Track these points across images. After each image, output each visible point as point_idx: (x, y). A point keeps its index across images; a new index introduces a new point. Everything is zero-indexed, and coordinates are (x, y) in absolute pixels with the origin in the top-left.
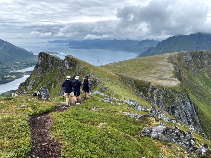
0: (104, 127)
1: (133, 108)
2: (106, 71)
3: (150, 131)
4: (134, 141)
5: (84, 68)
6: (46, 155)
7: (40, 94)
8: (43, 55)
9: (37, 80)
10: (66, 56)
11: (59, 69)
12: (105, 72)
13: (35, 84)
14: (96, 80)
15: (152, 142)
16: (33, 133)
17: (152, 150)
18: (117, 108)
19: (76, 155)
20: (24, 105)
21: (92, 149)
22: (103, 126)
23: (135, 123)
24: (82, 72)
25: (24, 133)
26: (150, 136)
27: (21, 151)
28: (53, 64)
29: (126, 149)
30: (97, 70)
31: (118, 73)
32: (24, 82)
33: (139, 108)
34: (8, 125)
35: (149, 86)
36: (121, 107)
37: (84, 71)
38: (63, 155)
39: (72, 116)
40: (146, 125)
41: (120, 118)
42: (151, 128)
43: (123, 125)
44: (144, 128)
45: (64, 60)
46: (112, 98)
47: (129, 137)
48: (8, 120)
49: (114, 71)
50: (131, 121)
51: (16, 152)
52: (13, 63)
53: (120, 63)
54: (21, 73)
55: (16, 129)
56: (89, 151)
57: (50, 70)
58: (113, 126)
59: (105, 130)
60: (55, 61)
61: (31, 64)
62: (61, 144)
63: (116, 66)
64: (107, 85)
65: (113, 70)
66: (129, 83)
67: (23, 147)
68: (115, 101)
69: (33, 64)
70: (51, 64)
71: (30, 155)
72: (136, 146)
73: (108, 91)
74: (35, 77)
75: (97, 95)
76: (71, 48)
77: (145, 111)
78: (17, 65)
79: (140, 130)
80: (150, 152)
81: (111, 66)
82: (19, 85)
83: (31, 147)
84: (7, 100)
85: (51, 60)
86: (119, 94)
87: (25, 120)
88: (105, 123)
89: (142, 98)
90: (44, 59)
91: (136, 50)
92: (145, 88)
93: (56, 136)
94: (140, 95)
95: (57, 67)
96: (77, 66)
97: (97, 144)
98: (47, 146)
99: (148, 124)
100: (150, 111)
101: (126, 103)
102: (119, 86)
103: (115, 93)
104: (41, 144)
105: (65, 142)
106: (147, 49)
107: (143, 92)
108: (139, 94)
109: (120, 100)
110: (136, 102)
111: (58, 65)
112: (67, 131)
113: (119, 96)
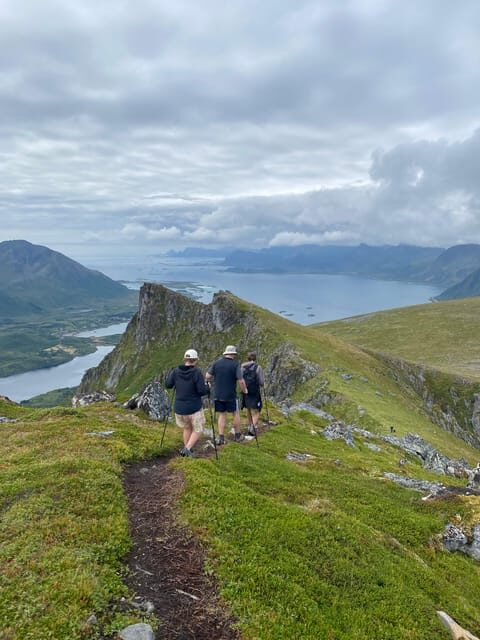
0: (323, 511)
1: (417, 463)
2: (332, 340)
3: (468, 537)
4: (414, 561)
5: (267, 331)
6: (168, 568)
7: (147, 404)
8: (152, 291)
9: (133, 362)
10: (215, 295)
11: (195, 333)
12: (330, 346)
13: (127, 372)
14: (303, 367)
15: (472, 570)
16: (132, 508)
17: (470, 597)
18: (365, 460)
19: (245, 578)
20: (107, 433)
21: (288, 567)
22: (320, 507)
23: (421, 508)
24: (260, 342)
25: (112, 506)
26: (467, 555)
27: (107, 551)
28: (178, 316)
29: (387, 579)
30: (305, 338)
31: (371, 349)
32: (97, 365)
33: (439, 464)
34: (73, 481)
35: (475, 395)
36: (376, 457)
37: (265, 339)
38: (211, 572)
39: (233, 473)
40: (455, 518)
41: (372, 490)
42: (472, 530)
43: (380, 510)
44: (448, 527)
45: (210, 305)
46: (349, 427)
47: (397, 548)
48: (70, 469)
49: (359, 342)
50: (405, 502)
51: (96, 551)
52: (72, 312)
53: (379, 316)
54: (90, 340)
55: (92, 493)
56: (280, 571)
57: (170, 334)
58: (350, 511)
59: (325, 519)
60: (184, 310)
61: (119, 315)
62: (206, 545)
63: (366, 326)
64: (337, 384)
65: (356, 338)
66: (407, 381)
67: (111, 541)
68: (360, 437)
69: (123, 315)
70: (172, 317)
71: (127, 562)
72: (419, 578)
73: (339, 403)
74: (127, 353)
75: (303, 415)
76: (229, 270)
77: (458, 477)
78: (82, 318)
79: (434, 530)
80: (462, 599)
81: (350, 324)
82: (84, 373)
83: (131, 544)
84: (63, 415)
85: (174, 307)
86: (373, 417)
87: (111, 471)
88: (326, 501)
89: (450, 432)
90: (156, 301)
91: (432, 278)
92: (462, 401)
93: (191, 520)
94: (446, 423)
95: (190, 326)
96: (245, 324)
97: (301, 554)
98: (170, 545)
99: (462, 516)
100: (473, 475)
101: (395, 446)
102: (376, 389)
103: (362, 412)
104: (154, 540)
105: (216, 538)
106: (468, 273)
107: (453, 412)
108: (442, 420)
109: (377, 436)
110: (430, 444)
111: (192, 321)
112: (220, 511)
113: (376, 423)
